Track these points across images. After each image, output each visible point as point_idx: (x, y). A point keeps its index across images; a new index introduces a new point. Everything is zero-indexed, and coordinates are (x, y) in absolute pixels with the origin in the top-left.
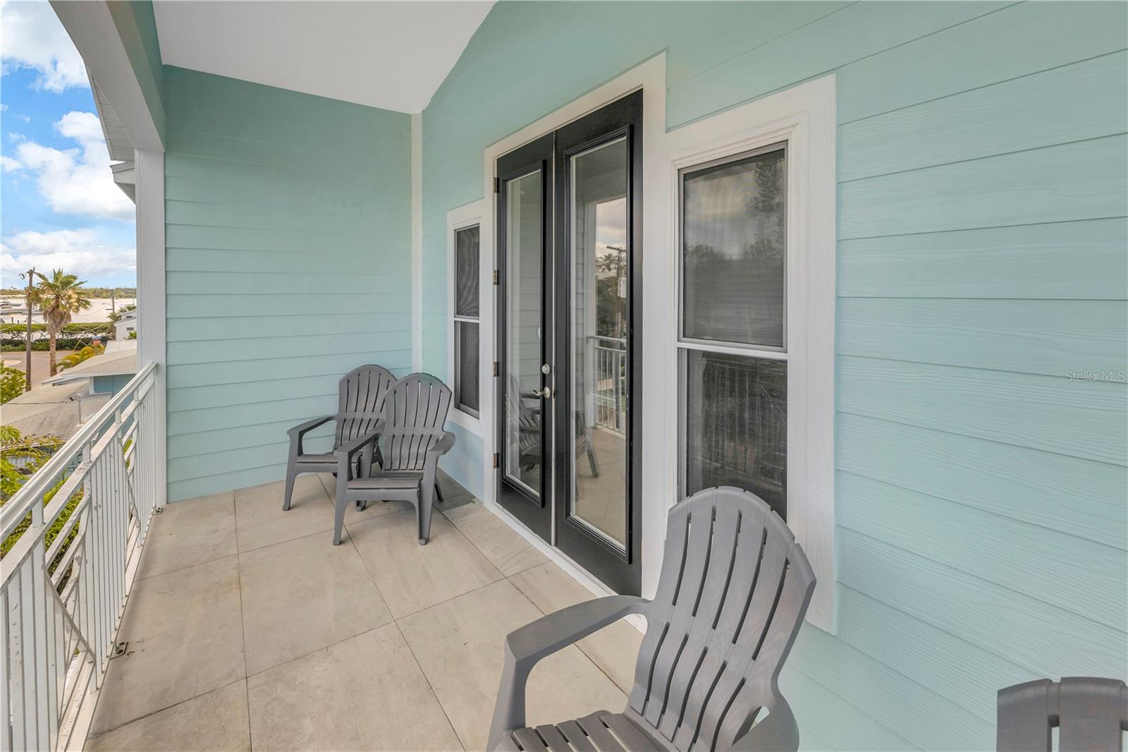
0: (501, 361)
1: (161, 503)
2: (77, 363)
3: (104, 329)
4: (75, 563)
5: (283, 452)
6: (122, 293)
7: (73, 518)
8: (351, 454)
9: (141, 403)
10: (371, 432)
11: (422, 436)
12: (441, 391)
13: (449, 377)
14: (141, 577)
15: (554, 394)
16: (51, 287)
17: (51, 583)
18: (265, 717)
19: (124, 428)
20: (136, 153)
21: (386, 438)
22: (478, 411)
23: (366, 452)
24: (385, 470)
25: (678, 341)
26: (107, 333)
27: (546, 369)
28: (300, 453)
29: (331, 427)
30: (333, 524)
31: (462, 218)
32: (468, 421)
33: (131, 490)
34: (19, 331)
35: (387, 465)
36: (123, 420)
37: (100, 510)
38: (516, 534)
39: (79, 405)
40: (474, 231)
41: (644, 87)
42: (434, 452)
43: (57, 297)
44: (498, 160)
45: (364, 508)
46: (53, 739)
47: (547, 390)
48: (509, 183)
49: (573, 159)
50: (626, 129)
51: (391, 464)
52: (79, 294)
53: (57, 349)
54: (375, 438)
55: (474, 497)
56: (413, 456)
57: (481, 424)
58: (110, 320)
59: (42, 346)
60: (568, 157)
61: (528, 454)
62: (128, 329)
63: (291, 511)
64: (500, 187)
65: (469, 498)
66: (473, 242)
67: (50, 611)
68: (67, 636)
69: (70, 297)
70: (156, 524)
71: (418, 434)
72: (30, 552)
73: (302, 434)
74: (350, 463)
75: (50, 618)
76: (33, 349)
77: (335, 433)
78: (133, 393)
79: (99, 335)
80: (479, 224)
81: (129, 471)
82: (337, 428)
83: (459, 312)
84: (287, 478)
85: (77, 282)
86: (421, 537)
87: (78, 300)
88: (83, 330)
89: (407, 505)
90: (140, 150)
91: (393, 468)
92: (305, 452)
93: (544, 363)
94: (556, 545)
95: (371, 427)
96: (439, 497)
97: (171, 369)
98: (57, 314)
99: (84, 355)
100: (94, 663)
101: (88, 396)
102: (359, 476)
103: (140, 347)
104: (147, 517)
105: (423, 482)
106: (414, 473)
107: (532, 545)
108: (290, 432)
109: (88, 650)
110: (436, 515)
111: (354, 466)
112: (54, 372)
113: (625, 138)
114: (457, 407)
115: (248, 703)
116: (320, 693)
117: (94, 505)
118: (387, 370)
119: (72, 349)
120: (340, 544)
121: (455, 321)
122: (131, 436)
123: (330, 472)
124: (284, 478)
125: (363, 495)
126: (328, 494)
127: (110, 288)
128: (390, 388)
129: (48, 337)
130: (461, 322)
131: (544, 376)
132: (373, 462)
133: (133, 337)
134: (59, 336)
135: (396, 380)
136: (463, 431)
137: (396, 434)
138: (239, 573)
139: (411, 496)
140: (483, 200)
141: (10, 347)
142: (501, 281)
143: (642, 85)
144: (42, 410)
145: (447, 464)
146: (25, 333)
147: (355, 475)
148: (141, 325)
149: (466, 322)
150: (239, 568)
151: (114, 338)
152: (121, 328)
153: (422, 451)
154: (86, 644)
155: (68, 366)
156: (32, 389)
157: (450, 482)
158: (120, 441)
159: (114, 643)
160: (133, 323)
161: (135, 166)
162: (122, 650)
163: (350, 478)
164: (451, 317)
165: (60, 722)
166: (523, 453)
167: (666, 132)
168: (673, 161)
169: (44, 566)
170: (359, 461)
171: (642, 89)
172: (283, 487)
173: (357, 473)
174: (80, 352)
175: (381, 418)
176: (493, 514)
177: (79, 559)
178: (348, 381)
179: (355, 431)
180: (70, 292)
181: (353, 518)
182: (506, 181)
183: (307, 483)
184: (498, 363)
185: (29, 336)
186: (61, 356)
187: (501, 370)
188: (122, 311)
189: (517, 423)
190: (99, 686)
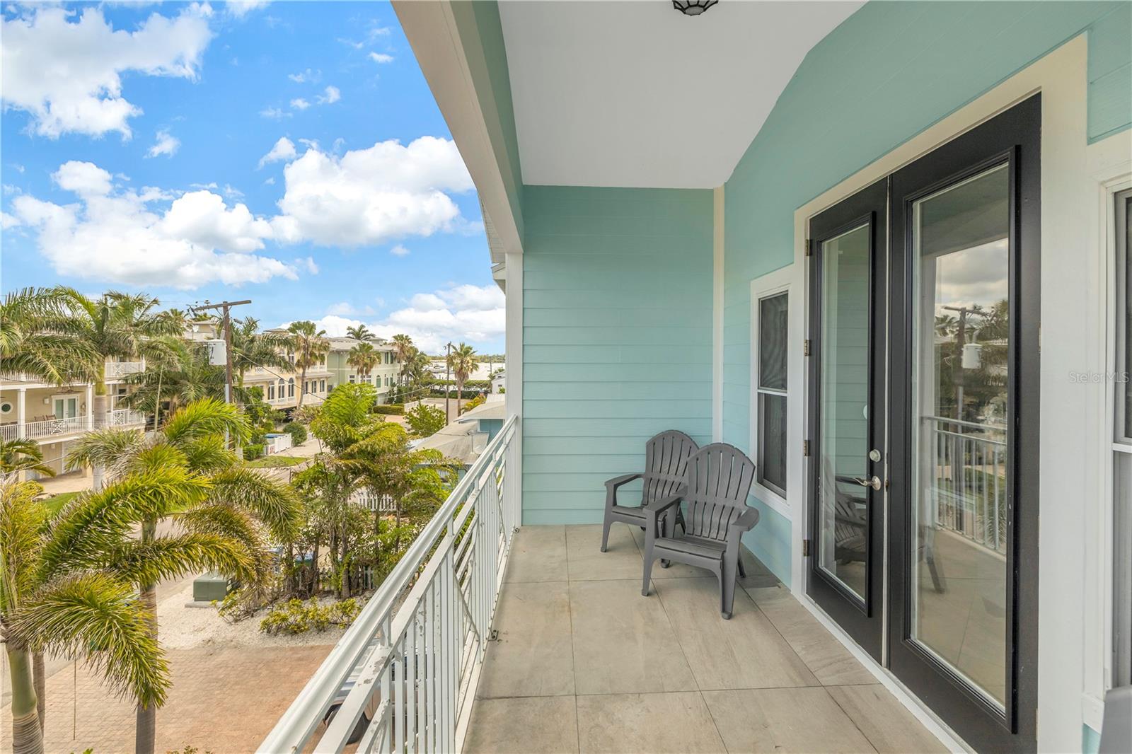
0: (813, 438)
1: (518, 525)
2: (472, 409)
3: (486, 385)
4: (469, 564)
5: (601, 500)
6: (496, 360)
7: (468, 531)
8: (658, 513)
9: (507, 446)
10: (674, 495)
11: (724, 507)
12: (743, 464)
13: (751, 448)
14: (506, 581)
15: (887, 487)
16: (459, 355)
17: (456, 578)
18: (590, 740)
19: (498, 465)
20: (506, 255)
21: (688, 503)
22: (785, 490)
23: (670, 514)
24: (688, 534)
25: (1115, 442)
26: (487, 387)
27: (875, 455)
28: (615, 504)
29: (639, 483)
30: (641, 575)
31: (767, 286)
32: (773, 499)
33: (501, 513)
34: (443, 385)
35: (689, 530)
36: (497, 459)
37: (483, 526)
38: (830, 638)
39: (472, 440)
40: (782, 298)
41: (1042, 90)
42: (738, 527)
43: (462, 362)
44: (810, 220)
45: (668, 566)
46: (457, 694)
47: (877, 480)
48: (825, 244)
49: (917, 206)
50: (1009, 153)
51: (694, 529)
52: (473, 360)
53: (461, 398)
54: (678, 502)
55: (779, 581)
56: (715, 526)
57: (789, 505)
58: (489, 379)
59: (453, 395)
60: (909, 205)
61: (845, 546)
62: (499, 386)
63: (607, 553)
64: (814, 249)
65: (774, 582)
66: (780, 310)
67: (456, 600)
68: (465, 619)
69: (468, 362)
70: (515, 540)
71: (720, 503)
72: (446, 555)
73: (616, 486)
74: (657, 520)
75: (456, 603)
76: (450, 397)
77: (642, 490)
78: (502, 439)
79: (483, 389)
80: (787, 291)
81: (500, 498)
82: (645, 486)
83: (763, 382)
84: (605, 521)
85: (472, 351)
86: (724, 610)
87: (472, 364)
88: (475, 385)
89: (709, 574)
90: (508, 253)
91: (695, 533)
92: (618, 504)
93: (871, 448)
94: (889, 666)
95: (673, 491)
96: (741, 573)
97: (526, 421)
98: (461, 374)
99: (475, 403)
100: (479, 641)
101: (477, 433)
102: (664, 535)
103: (507, 400)
104: (510, 534)
105: (726, 554)
106: (714, 542)
107: (854, 657)
108: (607, 484)
109: (476, 632)
110: (739, 591)
111: (660, 524)
112: (459, 414)
113: (1007, 164)
114: (760, 482)
115: (577, 720)
116: (634, 737)
117: (480, 522)
118: (688, 437)
119: (469, 398)
120: (648, 595)
121: (759, 394)
122: (501, 471)
123: (639, 525)
124: (602, 522)
125: (668, 554)
126: (637, 545)
127: (490, 355)
128: (692, 455)
129: (457, 389)
130: (765, 394)
131: (871, 464)
132: (676, 523)
133: (502, 391)
134: (462, 389)
135: (698, 448)
136: (768, 509)
137: (698, 501)
138: (569, 599)
139: (715, 566)
140: (792, 265)
141: (438, 395)
142: (814, 352)
143: (1040, 87)
144: (453, 440)
145: (750, 540)
146: (446, 386)
147: (661, 535)
148: (508, 384)
149: (770, 395)
150: (568, 593)
151: (491, 392)
152: (495, 383)
153: (724, 522)
154: (475, 627)
155: (467, 410)
156: (449, 425)
157: (752, 558)
158: (495, 475)
159: (490, 629)
160: (503, 382)
161: (506, 266)
162: (494, 636)
163: (657, 536)
164: (754, 389)
165: (460, 683)
166: (839, 545)
167: (1088, 144)
168: (1102, 183)
169: (453, 566)
170: (664, 520)
171: (1040, 93)
172: (601, 530)
173: (661, 533)
174: (472, 401)
175: (683, 482)
176: (803, 606)
177: (472, 562)
178: (654, 444)
179: (659, 490)
180: (468, 359)
181: (658, 572)
182: (821, 242)
183: (620, 532)
184: (809, 441)
185: (448, 387)
186: (464, 402)
187: (813, 448)
188: (496, 372)
189: (832, 511)
190: (482, 660)
